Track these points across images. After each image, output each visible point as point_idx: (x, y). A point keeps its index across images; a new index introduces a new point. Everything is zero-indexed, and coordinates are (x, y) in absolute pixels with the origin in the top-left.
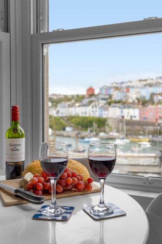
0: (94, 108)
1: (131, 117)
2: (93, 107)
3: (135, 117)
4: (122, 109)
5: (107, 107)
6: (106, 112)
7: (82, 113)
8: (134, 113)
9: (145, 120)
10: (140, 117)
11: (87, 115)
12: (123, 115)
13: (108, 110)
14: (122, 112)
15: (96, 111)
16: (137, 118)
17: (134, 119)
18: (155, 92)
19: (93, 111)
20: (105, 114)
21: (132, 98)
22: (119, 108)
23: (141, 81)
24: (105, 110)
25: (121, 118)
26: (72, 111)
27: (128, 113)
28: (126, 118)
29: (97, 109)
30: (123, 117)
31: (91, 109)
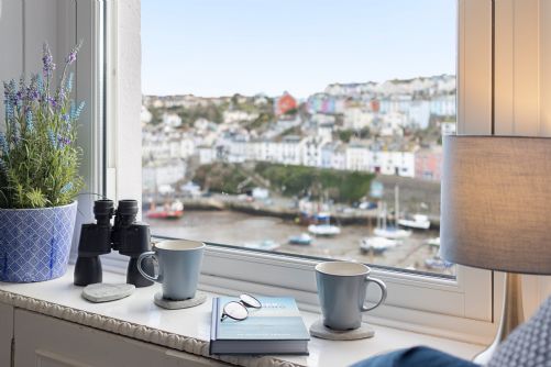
0: (312, 147)
1: (397, 170)
2: (308, 145)
3: (405, 170)
4: (375, 151)
5: (339, 146)
6: (339, 157)
7: (284, 157)
8: (403, 162)
9: (429, 178)
10: (417, 172)
11: (296, 162)
12: (377, 164)
13: (343, 152)
14: (375, 158)
15: (316, 154)
16: (411, 173)
17: (402, 173)
18: (439, 113)
19: (309, 154)
20: (336, 162)
21: (390, 125)
22: (370, 148)
23: (396, 82)
24: (336, 151)
25: (373, 170)
26: (260, 151)
27: (390, 162)
28: (384, 171)
29: (319, 150)
30: (378, 169)
31: (305, 150)
